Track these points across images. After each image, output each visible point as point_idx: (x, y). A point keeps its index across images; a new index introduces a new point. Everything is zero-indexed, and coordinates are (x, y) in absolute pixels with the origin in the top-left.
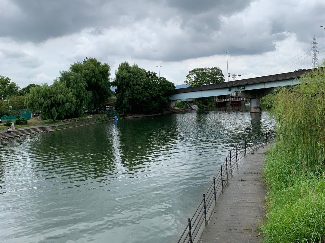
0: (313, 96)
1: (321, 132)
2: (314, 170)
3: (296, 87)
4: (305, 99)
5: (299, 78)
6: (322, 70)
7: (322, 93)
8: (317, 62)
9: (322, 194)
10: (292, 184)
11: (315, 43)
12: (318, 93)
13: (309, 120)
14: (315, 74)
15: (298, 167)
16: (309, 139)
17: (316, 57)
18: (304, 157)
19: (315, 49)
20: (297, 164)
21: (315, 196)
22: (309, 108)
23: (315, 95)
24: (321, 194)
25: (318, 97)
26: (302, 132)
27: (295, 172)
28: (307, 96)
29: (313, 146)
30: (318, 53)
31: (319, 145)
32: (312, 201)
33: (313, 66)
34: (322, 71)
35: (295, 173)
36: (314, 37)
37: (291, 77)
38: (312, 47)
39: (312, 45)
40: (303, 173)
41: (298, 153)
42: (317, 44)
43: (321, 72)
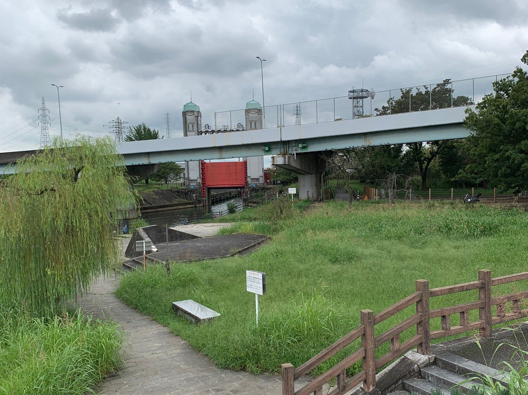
0: (38, 195)
1: (52, 252)
2: (43, 314)
3: (10, 178)
4: (26, 199)
5: (15, 163)
6: (52, 152)
7: (52, 189)
8: (48, 140)
9: (53, 351)
10: (6, 344)
11: (44, 109)
12: (46, 190)
13: (33, 234)
14: (40, 159)
15: (16, 312)
16: (33, 265)
17: (47, 132)
18: (25, 294)
19: (44, 118)
20: (13, 307)
21: (43, 357)
22: (32, 216)
23: (42, 192)
24: (52, 351)
25: (46, 196)
26: (22, 254)
27: (11, 323)
28: (30, 195)
29: (40, 274)
30: (49, 125)
31: (49, 273)
32: (38, 366)
33: (43, 145)
34: (52, 155)
35: (10, 324)
36: (43, 100)
37: (5, 161)
38: (39, 114)
39: (40, 111)
40: (24, 320)
41: (15, 289)
42: (47, 112)
43: (50, 156)
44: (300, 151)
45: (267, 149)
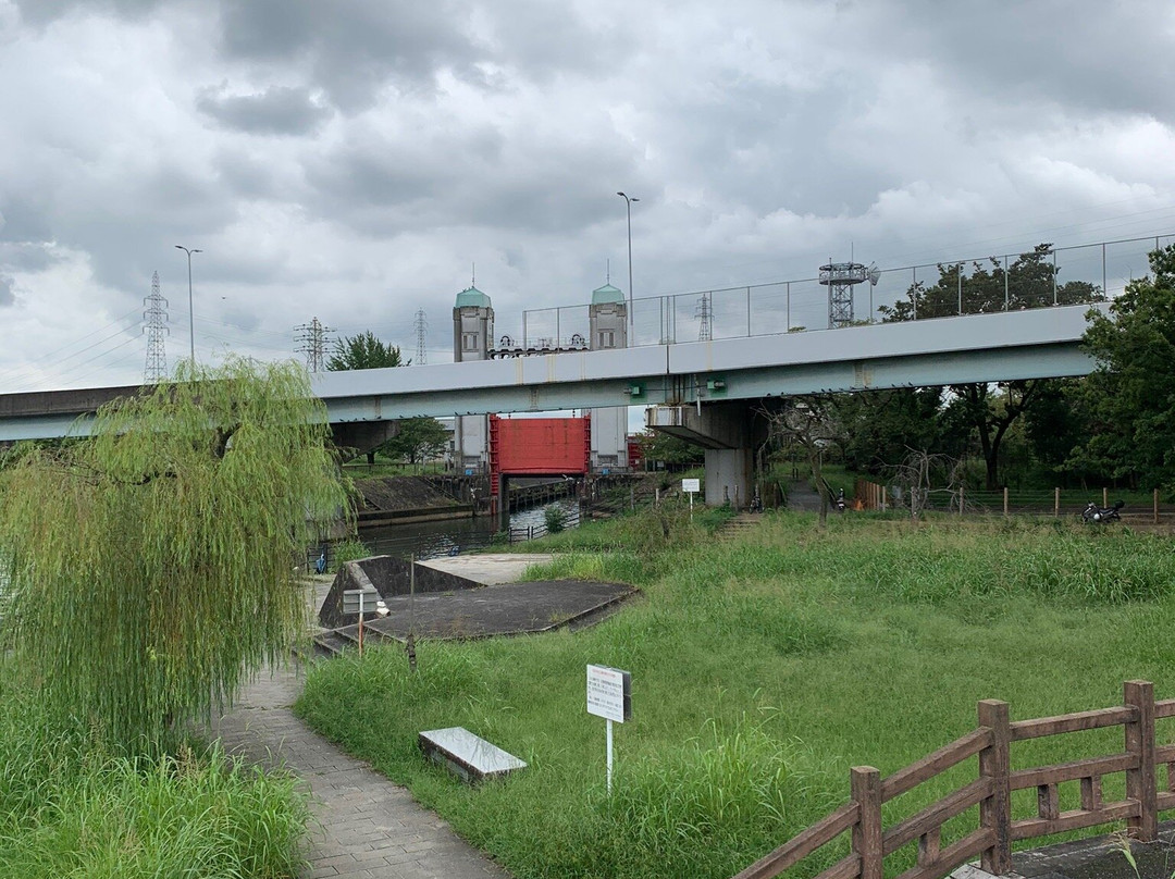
0: (139, 484)
1: (161, 612)
2: (134, 748)
3: (81, 446)
4: (111, 491)
5: (94, 414)
6: (173, 394)
7: (170, 473)
8: (162, 364)
9: (155, 834)
10: (52, 814)
11: (156, 299)
12: (157, 475)
13: (123, 570)
14: (148, 406)
15: (77, 744)
16: (119, 639)
17: (160, 347)
18: (99, 704)
19: (155, 316)
20: (72, 732)
21: (133, 846)
22: (125, 528)
23: (147, 479)
24: (152, 834)
25: (156, 488)
26: (97, 614)
27: (66, 767)
28: (119, 484)
29: (134, 661)
30: (165, 331)
31: (153, 657)
32: (120, 868)
33: (150, 375)
34: (172, 399)
35: (63, 768)
36: (156, 276)
37: (68, 408)
38: (145, 309)
39: (149, 302)
40: (93, 761)
41: (77, 692)
42: (163, 303)
43: (168, 401)
44: (709, 398)
45: (636, 391)
